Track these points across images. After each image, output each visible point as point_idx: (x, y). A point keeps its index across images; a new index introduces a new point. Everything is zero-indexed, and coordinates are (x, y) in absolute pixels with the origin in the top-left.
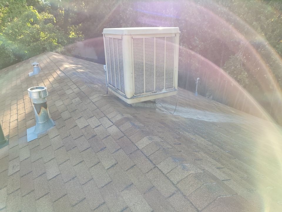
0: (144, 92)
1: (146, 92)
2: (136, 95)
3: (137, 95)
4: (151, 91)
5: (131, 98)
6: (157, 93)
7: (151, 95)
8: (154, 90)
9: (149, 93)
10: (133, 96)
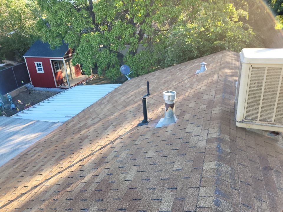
0: (257, 120)
1: (260, 120)
2: (246, 121)
3: (248, 121)
4: (267, 121)
5: (240, 122)
6: (276, 125)
7: (266, 126)
8: (271, 122)
9: (264, 123)
10: (243, 120)
